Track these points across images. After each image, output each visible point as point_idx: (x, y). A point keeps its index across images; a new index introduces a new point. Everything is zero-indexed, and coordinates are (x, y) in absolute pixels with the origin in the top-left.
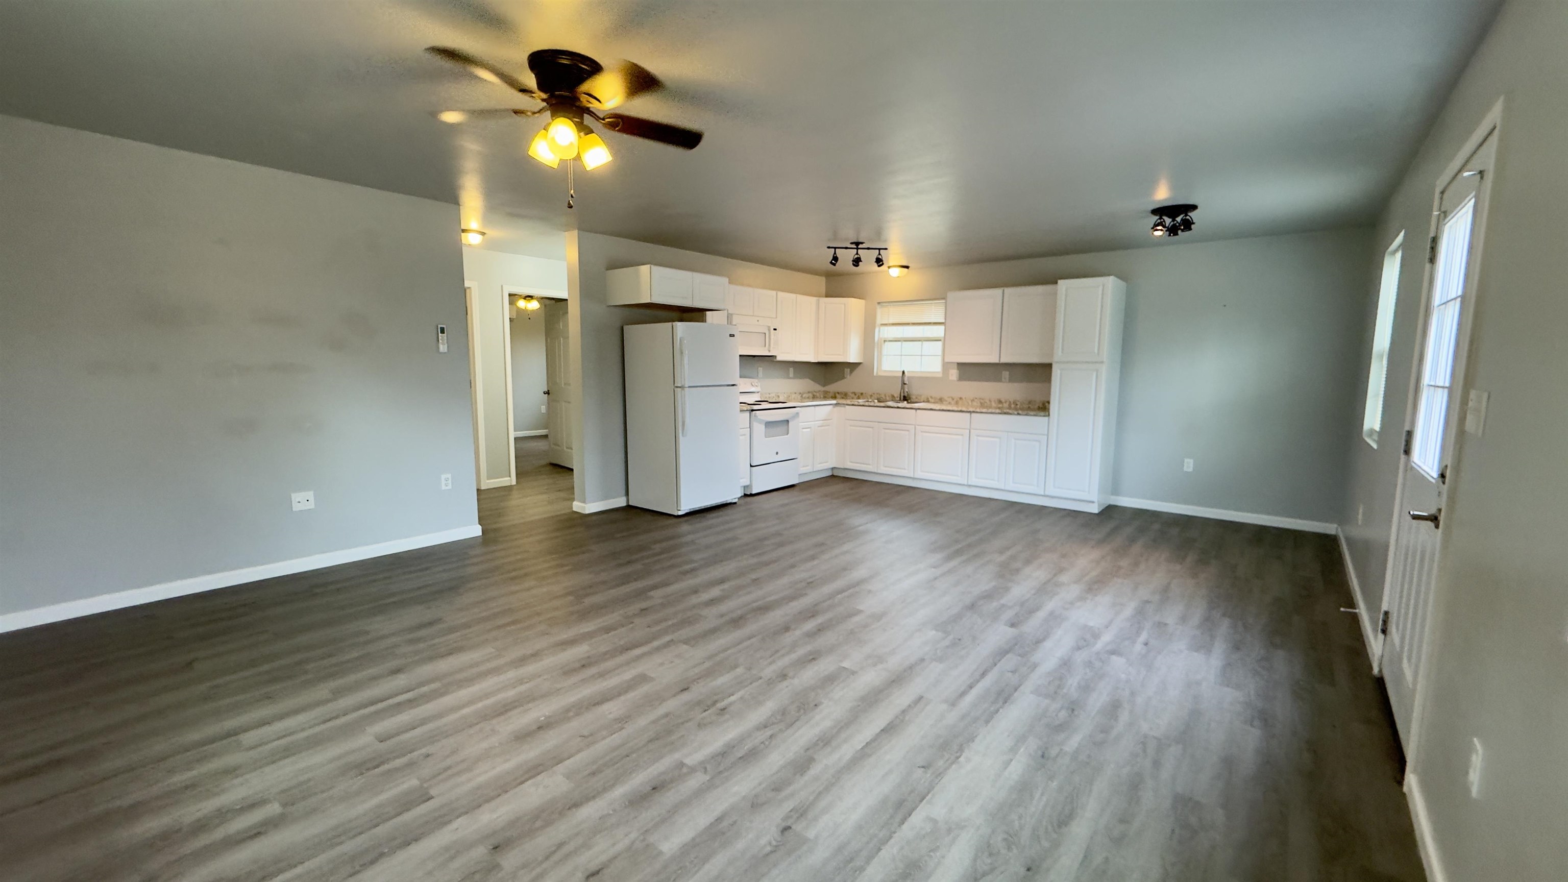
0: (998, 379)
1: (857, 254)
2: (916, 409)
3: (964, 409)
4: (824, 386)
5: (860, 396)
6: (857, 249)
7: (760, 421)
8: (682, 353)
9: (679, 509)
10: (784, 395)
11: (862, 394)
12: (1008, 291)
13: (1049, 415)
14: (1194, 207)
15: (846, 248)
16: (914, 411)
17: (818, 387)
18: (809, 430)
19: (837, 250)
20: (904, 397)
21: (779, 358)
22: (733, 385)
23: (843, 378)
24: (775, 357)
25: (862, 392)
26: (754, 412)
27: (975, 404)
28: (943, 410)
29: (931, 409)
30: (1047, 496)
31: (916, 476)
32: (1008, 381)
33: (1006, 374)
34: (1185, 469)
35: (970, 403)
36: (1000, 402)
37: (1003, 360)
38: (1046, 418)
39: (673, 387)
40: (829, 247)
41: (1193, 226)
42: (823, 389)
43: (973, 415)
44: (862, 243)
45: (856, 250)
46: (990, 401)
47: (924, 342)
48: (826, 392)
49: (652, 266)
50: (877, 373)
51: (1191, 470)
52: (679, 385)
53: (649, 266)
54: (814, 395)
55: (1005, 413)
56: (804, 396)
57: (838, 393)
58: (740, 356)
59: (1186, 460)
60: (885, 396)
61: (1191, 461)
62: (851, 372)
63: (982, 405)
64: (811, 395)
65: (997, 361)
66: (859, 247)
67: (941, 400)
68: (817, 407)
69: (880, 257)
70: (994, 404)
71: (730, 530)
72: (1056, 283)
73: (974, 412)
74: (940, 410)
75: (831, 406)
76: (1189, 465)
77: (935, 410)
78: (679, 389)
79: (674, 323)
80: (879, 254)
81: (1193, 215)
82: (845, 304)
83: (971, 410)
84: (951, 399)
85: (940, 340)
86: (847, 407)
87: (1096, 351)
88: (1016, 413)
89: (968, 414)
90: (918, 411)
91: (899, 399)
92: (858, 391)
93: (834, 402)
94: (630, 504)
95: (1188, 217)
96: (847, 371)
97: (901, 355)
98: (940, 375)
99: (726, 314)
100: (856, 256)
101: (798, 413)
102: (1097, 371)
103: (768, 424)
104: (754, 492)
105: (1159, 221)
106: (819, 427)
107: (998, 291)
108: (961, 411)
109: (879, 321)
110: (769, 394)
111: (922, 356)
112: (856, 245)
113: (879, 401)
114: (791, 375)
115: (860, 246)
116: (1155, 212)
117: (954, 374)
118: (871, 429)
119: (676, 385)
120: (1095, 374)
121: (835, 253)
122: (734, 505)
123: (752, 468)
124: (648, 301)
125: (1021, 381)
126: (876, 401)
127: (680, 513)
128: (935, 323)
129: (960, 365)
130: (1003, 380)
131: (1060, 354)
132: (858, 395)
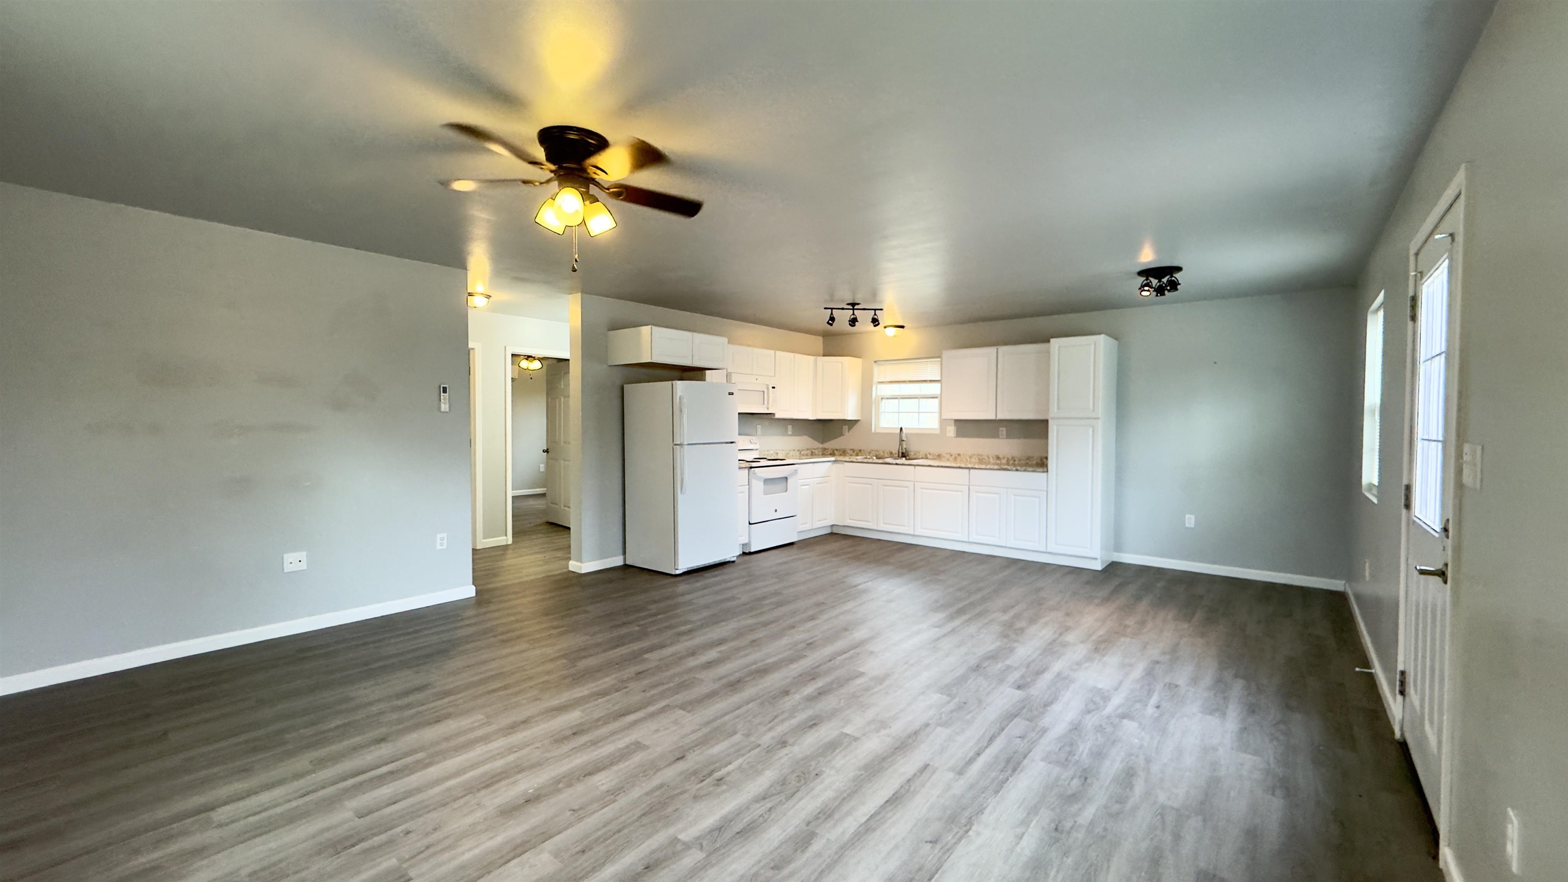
0: (995, 435)
1: (853, 314)
2: (915, 466)
3: (963, 465)
4: (822, 443)
5: (859, 452)
6: (853, 309)
7: (758, 478)
8: (681, 411)
9: (676, 568)
10: (783, 452)
11: (860, 451)
12: (1003, 349)
13: (1047, 471)
14: (1179, 269)
15: (843, 309)
16: (913, 467)
17: (817, 445)
18: (808, 487)
19: (834, 310)
20: (903, 453)
21: (777, 416)
22: (732, 443)
23: (841, 434)
24: (774, 414)
25: (861, 448)
26: (753, 469)
27: (973, 460)
28: (942, 467)
29: (930, 466)
30: (1050, 553)
31: (916, 534)
32: (1005, 437)
33: (1003, 431)
34: (1187, 525)
35: (968, 460)
36: (998, 458)
37: (1000, 417)
38: (1045, 474)
39: (672, 445)
40: (825, 308)
41: (1179, 287)
42: (821, 446)
43: (971, 470)
44: (858, 304)
45: (852, 311)
46: (989, 458)
47: (921, 400)
48: (825, 449)
49: (654, 327)
50: (875, 430)
51: (1193, 526)
52: (678, 443)
53: (650, 326)
54: (812, 452)
55: (1004, 469)
56: (802, 453)
57: (837, 450)
58: (739, 414)
59: (1187, 516)
60: (884, 453)
61: (1193, 517)
62: (849, 430)
63: (981, 461)
64: (809, 452)
65: (993, 417)
66: (855, 308)
67: (939, 457)
68: (815, 464)
69: (876, 317)
70: (991, 460)
71: (730, 588)
72: (1049, 341)
73: (972, 468)
74: (938, 467)
75: (830, 463)
76: (1190, 521)
77: (933, 466)
78: (678, 447)
79: (674, 382)
80: (875, 314)
81: (1178, 276)
82: (842, 363)
83: (970, 466)
84: (949, 455)
85: (937, 398)
86: (846, 463)
87: (1091, 407)
88: (1014, 469)
89: (967, 471)
90: (917, 467)
91: (897, 455)
92: (857, 448)
93: (833, 459)
94: (627, 563)
95: (1173, 278)
96: (846, 427)
97: (899, 412)
98: (938, 432)
99: (726, 373)
100: (852, 317)
101: (796, 470)
102: (1093, 427)
103: (767, 481)
104: (752, 550)
105: (1145, 282)
106: (817, 484)
107: (993, 350)
108: (960, 468)
109: (875, 380)
110: (768, 451)
111: (919, 413)
112: (852, 306)
113: (878, 458)
114: (790, 433)
115: (856, 307)
116: (1141, 273)
117: (951, 430)
118: (869, 486)
119: (675, 443)
120: (1091, 430)
121: (832, 314)
122: (732, 564)
123: (750, 525)
124: (650, 361)
125: (1020, 438)
126: (875, 458)
127: (678, 572)
128: (931, 381)
129: (958, 422)
130: (1000, 436)
131: (1056, 410)
132: (855, 452)
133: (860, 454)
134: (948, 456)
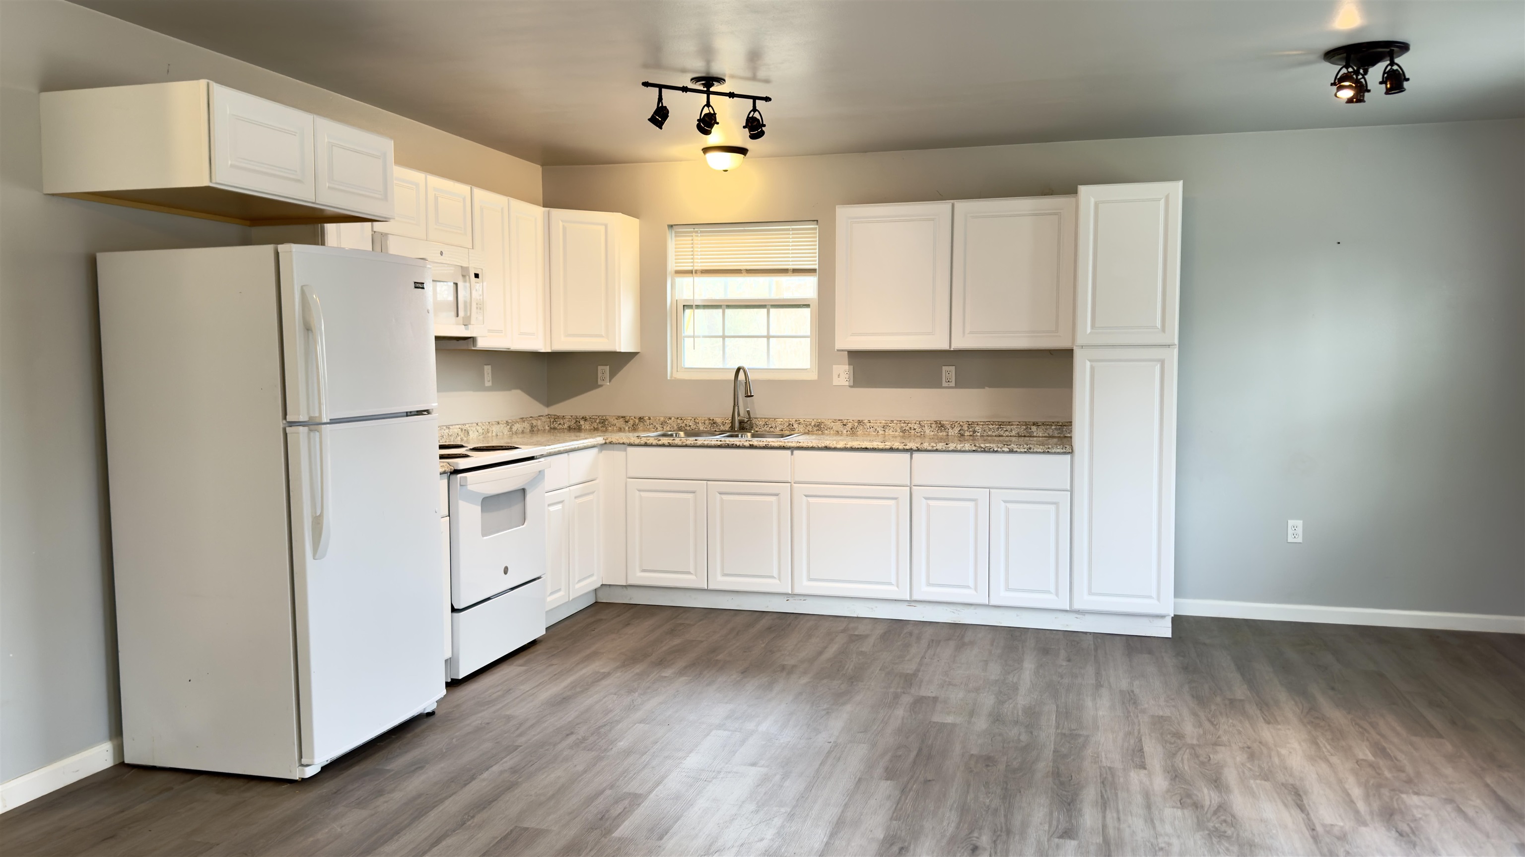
0: (935, 383)
1: (708, 105)
2: (792, 449)
3: (896, 445)
4: (548, 404)
5: (637, 423)
6: (709, 93)
7: (470, 497)
9: (304, 761)
10: (478, 428)
11: (641, 419)
12: (963, 207)
13: (1071, 452)
14: (1404, 47)
15: (685, 89)
16: (789, 452)
17: (537, 409)
18: (559, 507)
19: (663, 90)
20: (741, 422)
21: (482, 344)
22: (419, 413)
23: (594, 385)
24: (472, 340)
25: (641, 415)
26: (459, 476)
27: (889, 432)
28: (852, 449)
29: (827, 448)
30: (1078, 612)
31: (797, 591)
32: (953, 384)
33: (949, 372)
34: (1291, 539)
35: (881, 432)
36: (941, 426)
37: (959, 343)
38: (1068, 457)
39: (281, 424)
40: (646, 84)
41: (1406, 84)
42: (546, 411)
43: (916, 455)
44: (720, 80)
45: (705, 96)
46: (922, 426)
47: (773, 311)
48: (556, 418)
49: (216, 88)
50: (671, 376)
51: (1300, 539)
52: (303, 418)
53: (203, 83)
54: (532, 427)
55: (984, 451)
57: (584, 418)
59: (1291, 523)
60: (696, 423)
61: (1299, 523)
62: (612, 375)
64: (526, 425)
65: (943, 345)
66: (712, 89)
67: (819, 427)
68: (572, 454)
69: (757, 115)
70: (928, 431)
72: (1072, 191)
73: (918, 450)
74: (845, 449)
75: (595, 450)
76: (1296, 530)
77: (835, 449)
78: (303, 430)
79: (281, 248)
80: (754, 109)
81: (1403, 61)
82: (606, 226)
83: (912, 445)
84: (839, 424)
85: (808, 306)
86: (630, 449)
87: (1159, 325)
88: (1006, 449)
89: (907, 456)
90: (796, 452)
91: (727, 427)
92: (632, 412)
93: (600, 440)
94: (127, 760)
95: (1395, 67)
96: (604, 370)
98: (814, 376)
100: (706, 111)
101: (541, 473)
102: (1162, 362)
103: (490, 502)
104: (461, 676)
105: (1344, 71)
106: (576, 497)
107: (943, 207)
108: (891, 450)
109: (672, 266)
111: (768, 337)
112: (704, 85)
113: (689, 434)
114: (488, 384)
115: (716, 88)
116: (1331, 55)
117: (842, 373)
119: (289, 419)
120: (1158, 367)
121: (660, 99)
122: (432, 720)
123: (455, 615)
125: (981, 385)
126: (682, 434)
127: (310, 772)
128: (796, 271)
129: (855, 356)
130: (945, 384)
131: (1089, 330)
132: (631, 422)
133: (641, 426)
134: (838, 426)
